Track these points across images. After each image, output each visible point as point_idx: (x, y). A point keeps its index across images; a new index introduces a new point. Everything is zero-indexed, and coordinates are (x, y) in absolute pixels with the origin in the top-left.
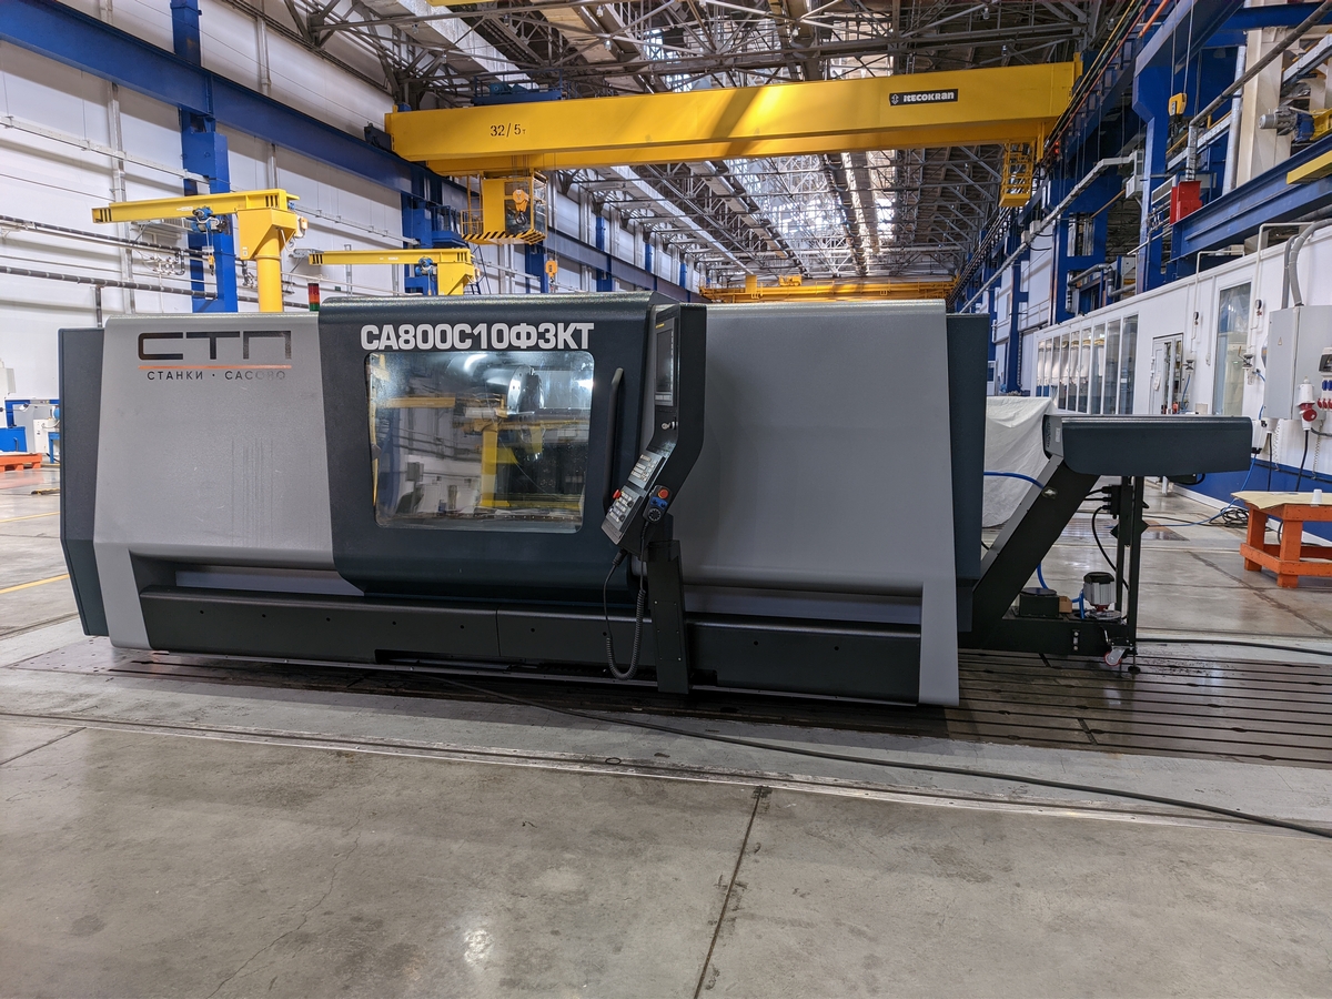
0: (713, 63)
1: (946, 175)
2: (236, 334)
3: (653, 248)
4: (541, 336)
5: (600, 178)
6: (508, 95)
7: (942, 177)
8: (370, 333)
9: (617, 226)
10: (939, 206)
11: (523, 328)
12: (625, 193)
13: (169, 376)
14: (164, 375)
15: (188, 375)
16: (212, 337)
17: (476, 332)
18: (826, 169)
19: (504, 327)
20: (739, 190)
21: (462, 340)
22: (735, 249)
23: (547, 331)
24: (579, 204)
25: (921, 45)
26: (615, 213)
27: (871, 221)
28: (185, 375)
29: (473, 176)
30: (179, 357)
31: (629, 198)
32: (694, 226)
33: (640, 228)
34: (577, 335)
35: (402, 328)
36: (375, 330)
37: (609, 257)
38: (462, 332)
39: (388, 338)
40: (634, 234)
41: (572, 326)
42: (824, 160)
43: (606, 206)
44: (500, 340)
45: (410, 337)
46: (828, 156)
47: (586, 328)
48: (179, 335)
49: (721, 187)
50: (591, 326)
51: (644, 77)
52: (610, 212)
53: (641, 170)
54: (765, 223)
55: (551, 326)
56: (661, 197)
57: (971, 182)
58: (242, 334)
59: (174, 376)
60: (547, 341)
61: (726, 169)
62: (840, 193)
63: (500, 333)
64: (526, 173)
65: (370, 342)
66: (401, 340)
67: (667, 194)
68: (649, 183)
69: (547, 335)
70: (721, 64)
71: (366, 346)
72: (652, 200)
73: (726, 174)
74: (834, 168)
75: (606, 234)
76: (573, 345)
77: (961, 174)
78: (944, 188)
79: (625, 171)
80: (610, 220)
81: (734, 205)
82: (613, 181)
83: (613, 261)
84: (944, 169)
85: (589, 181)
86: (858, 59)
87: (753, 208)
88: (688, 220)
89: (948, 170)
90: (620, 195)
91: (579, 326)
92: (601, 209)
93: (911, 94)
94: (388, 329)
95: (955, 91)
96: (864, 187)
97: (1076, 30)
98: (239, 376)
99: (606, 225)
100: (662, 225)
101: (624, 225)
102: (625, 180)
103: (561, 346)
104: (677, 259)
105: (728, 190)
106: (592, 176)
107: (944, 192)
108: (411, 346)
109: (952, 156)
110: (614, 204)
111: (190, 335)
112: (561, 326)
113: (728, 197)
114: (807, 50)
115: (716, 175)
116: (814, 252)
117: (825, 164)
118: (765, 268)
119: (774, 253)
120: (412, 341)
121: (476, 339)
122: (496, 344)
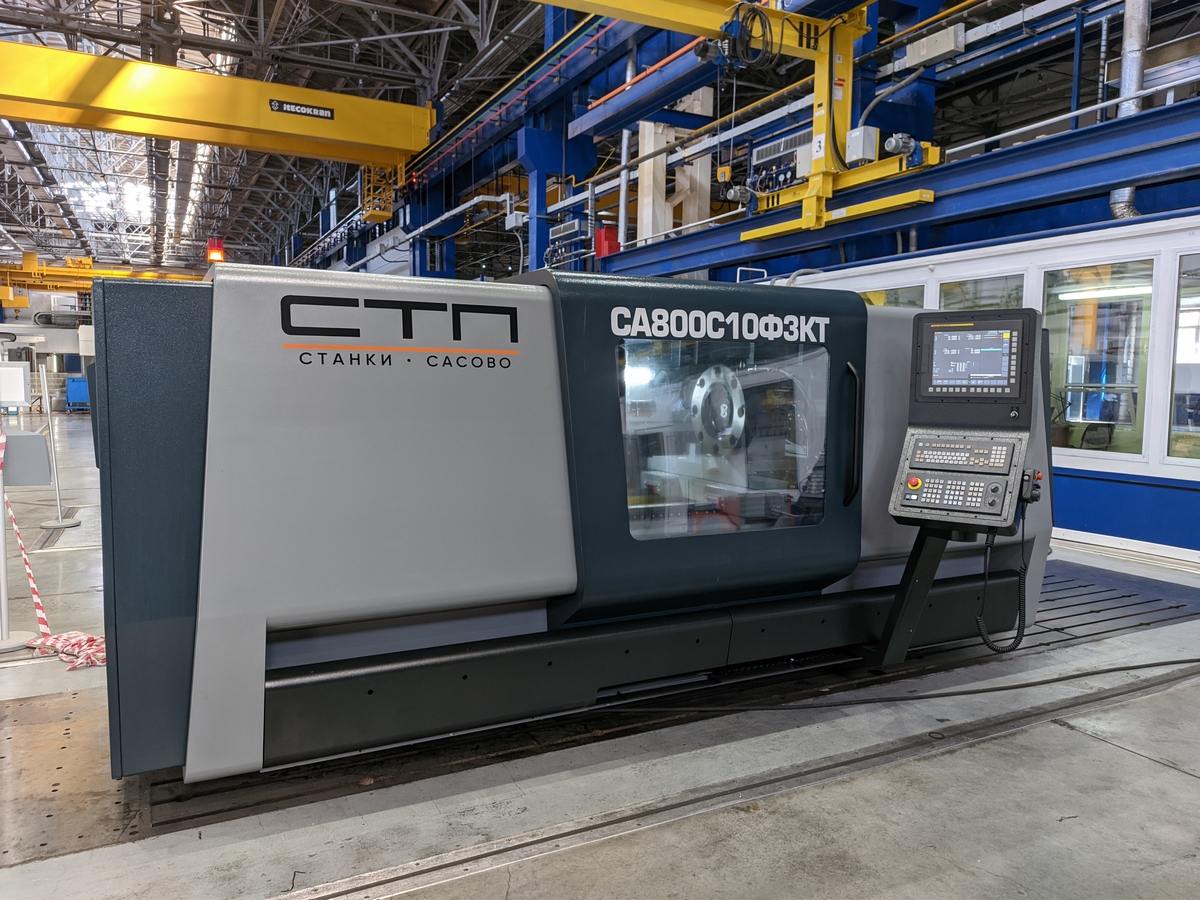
0: (51, 20)
1: (258, 181)
2: (442, 307)
4: (786, 328)
7: (253, 182)
8: (621, 317)
10: (244, 208)
11: (771, 319)
13: (338, 359)
14: (330, 358)
15: (369, 359)
16: (407, 308)
17: (728, 321)
18: (150, 155)
19: (753, 316)
20: (38, 159)
21: (715, 329)
23: (791, 323)
25: (285, 60)
27: (180, 213)
28: (363, 359)
30: (355, 333)
34: (815, 328)
35: (656, 313)
36: (626, 313)
38: (715, 320)
39: (641, 324)
41: (813, 320)
42: (151, 146)
44: (750, 330)
45: (663, 323)
46: (157, 140)
47: (823, 321)
48: (354, 303)
49: (16, 154)
50: (827, 320)
54: (59, 199)
55: (794, 318)
57: (285, 191)
58: (450, 308)
59: (346, 359)
60: (791, 333)
61: (29, 135)
62: (157, 181)
63: (750, 322)
65: (621, 326)
66: (655, 326)
69: (792, 328)
70: (62, 24)
71: (616, 331)
73: (28, 140)
74: (159, 155)
76: (813, 339)
77: (275, 181)
78: (252, 192)
81: (24, 175)
84: (257, 175)
86: (206, 55)
87: (50, 181)
89: (260, 176)
91: (818, 320)
93: (291, 104)
94: (641, 312)
95: (332, 111)
96: (185, 179)
97: (418, 82)
98: (447, 362)
103: (803, 339)
105: (24, 157)
108: (664, 333)
109: (267, 165)
111: (369, 303)
112: (803, 318)
113: (22, 165)
114: (170, 35)
115: (14, 139)
116: (103, 235)
117: (151, 151)
118: (42, 246)
119: (55, 231)
120: (666, 327)
121: (729, 328)
122: (747, 336)
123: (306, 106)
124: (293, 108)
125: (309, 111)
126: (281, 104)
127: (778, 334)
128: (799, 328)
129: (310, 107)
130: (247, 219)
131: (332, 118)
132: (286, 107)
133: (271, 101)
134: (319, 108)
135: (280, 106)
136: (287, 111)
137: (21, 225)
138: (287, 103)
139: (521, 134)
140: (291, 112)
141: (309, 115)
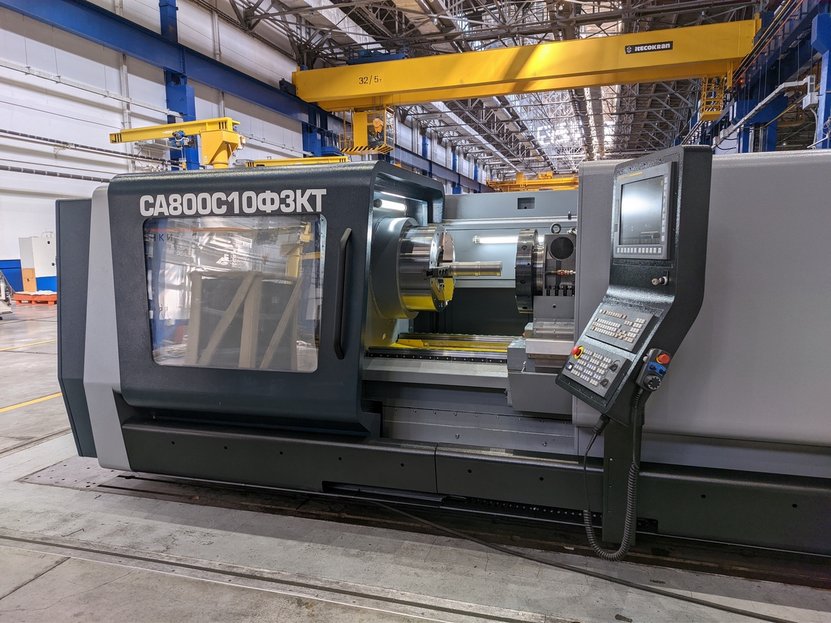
0: (503, 31)
1: (651, 104)
3: (457, 156)
4: (283, 201)
5: (425, 112)
6: (370, 57)
7: (648, 105)
8: (147, 202)
9: (435, 142)
10: (645, 125)
11: (268, 195)
12: (440, 121)
17: (230, 199)
18: (573, 101)
19: (252, 194)
20: (515, 116)
21: (219, 207)
22: (510, 156)
23: (288, 197)
24: (412, 129)
25: (644, 14)
26: (434, 134)
27: (600, 136)
29: (347, 111)
31: (442, 124)
32: (484, 142)
33: (449, 144)
34: (312, 200)
35: (172, 197)
37: (431, 162)
38: (219, 199)
39: (161, 206)
40: (446, 148)
41: (308, 192)
42: (573, 95)
43: (429, 130)
44: (250, 206)
46: (576, 90)
47: (319, 193)
49: (504, 116)
50: (324, 192)
51: (457, 43)
52: (431, 134)
53: (451, 105)
54: (531, 138)
55: (290, 193)
56: (464, 123)
57: (668, 107)
60: (288, 205)
61: (508, 103)
62: (582, 117)
63: (249, 199)
64: (380, 108)
65: (147, 209)
66: (171, 208)
67: (468, 121)
68: (456, 113)
69: (288, 201)
70: (509, 31)
71: (144, 213)
72: (458, 125)
73: (507, 106)
74: (579, 100)
75: (429, 147)
76: (309, 209)
77: (662, 102)
78: (649, 112)
79: (440, 106)
80: (431, 139)
81: (511, 127)
82: (433, 113)
83: (433, 165)
84: (650, 100)
85: (418, 114)
86: (599, 25)
87: (524, 128)
88: (480, 138)
89: (653, 100)
90: (437, 123)
91: (314, 192)
92: (425, 131)
94: (161, 198)
95: (671, 43)
96: (598, 112)
99: (428, 142)
100: (463, 141)
101: (440, 142)
102: (441, 112)
103: (299, 210)
104: (472, 163)
105: (508, 117)
106: (420, 111)
107: (650, 116)
108: (178, 212)
109: (656, 91)
110: (434, 129)
112: (299, 192)
113: (507, 121)
114: (567, 20)
115: (500, 107)
116: (560, 157)
117: (573, 98)
118: (528, 168)
119: (534, 158)
120: (180, 208)
121: (230, 205)
122: (246, 210)
123: (651, 44)
124: (642, 48)
125: (654, 47)
126: (633, 47)
127: (275, 207)
128: (295, 201)
129: (654, 44)
130: (647, 132)
131: (671, 48)
132: (637, 49)
133: (626, 47)
134: (661, 43)
135: (632, 49)
136: (638, 52)
137: (515, 157)
138: (637, 46)
139: (815, 21)
140: (640, 52)
141: (654, 50)
